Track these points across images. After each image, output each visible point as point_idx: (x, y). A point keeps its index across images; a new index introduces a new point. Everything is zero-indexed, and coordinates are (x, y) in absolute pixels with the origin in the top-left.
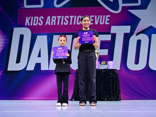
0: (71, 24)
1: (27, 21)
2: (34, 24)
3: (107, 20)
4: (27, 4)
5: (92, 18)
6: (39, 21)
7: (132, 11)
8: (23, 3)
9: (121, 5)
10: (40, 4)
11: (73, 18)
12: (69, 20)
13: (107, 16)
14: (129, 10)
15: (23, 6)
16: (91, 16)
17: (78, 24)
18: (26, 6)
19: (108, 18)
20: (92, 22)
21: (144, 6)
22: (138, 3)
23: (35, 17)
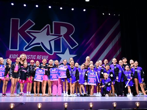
0: (31, 58)
1: (10, 56)
2: (14, 58)
3: (47, 58)
4: (11, 49)
5: (41, 57)
6: (16, 57)
7: (58, 55)
8: (9, 48)
9: (53, 52)
10: (17, 49)
11: (32, 56)
12: (30, 57)
13: (47, 56)
14: (57, 54)
15: (9, 49)
16: (40, 56)
17: (34, 59)
18: (10, 49)
19: (48, 57)
20: (40, 58)
21: (63, 53)
22: (60, 51)
23: (14, 55)
